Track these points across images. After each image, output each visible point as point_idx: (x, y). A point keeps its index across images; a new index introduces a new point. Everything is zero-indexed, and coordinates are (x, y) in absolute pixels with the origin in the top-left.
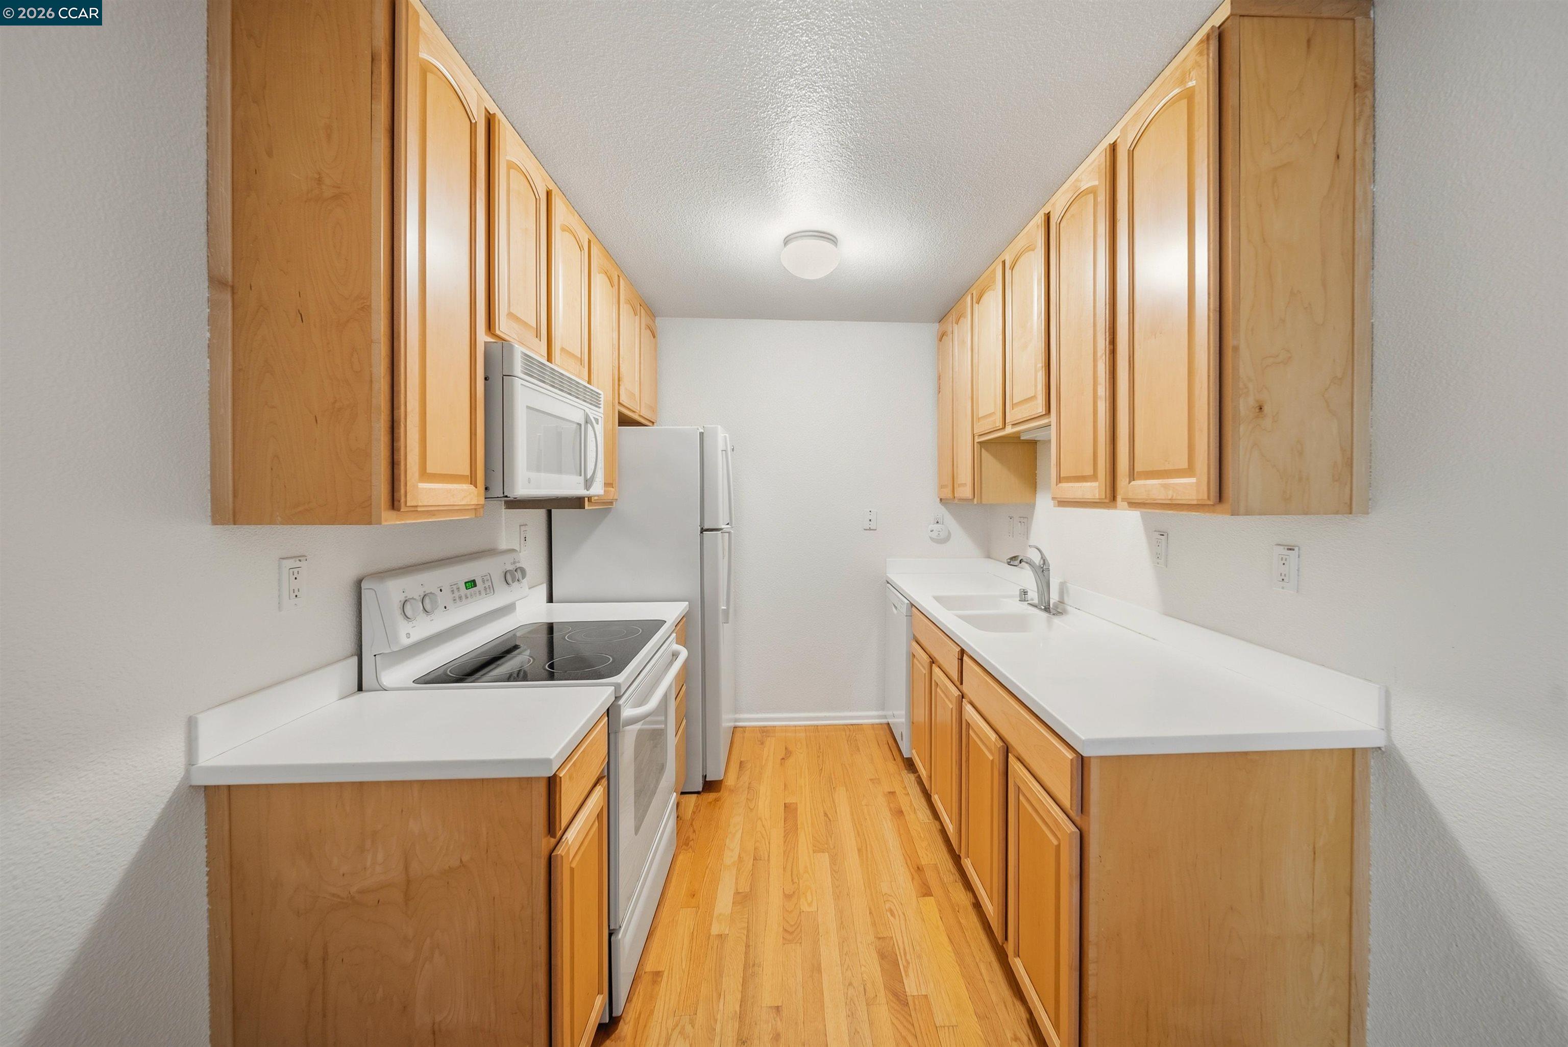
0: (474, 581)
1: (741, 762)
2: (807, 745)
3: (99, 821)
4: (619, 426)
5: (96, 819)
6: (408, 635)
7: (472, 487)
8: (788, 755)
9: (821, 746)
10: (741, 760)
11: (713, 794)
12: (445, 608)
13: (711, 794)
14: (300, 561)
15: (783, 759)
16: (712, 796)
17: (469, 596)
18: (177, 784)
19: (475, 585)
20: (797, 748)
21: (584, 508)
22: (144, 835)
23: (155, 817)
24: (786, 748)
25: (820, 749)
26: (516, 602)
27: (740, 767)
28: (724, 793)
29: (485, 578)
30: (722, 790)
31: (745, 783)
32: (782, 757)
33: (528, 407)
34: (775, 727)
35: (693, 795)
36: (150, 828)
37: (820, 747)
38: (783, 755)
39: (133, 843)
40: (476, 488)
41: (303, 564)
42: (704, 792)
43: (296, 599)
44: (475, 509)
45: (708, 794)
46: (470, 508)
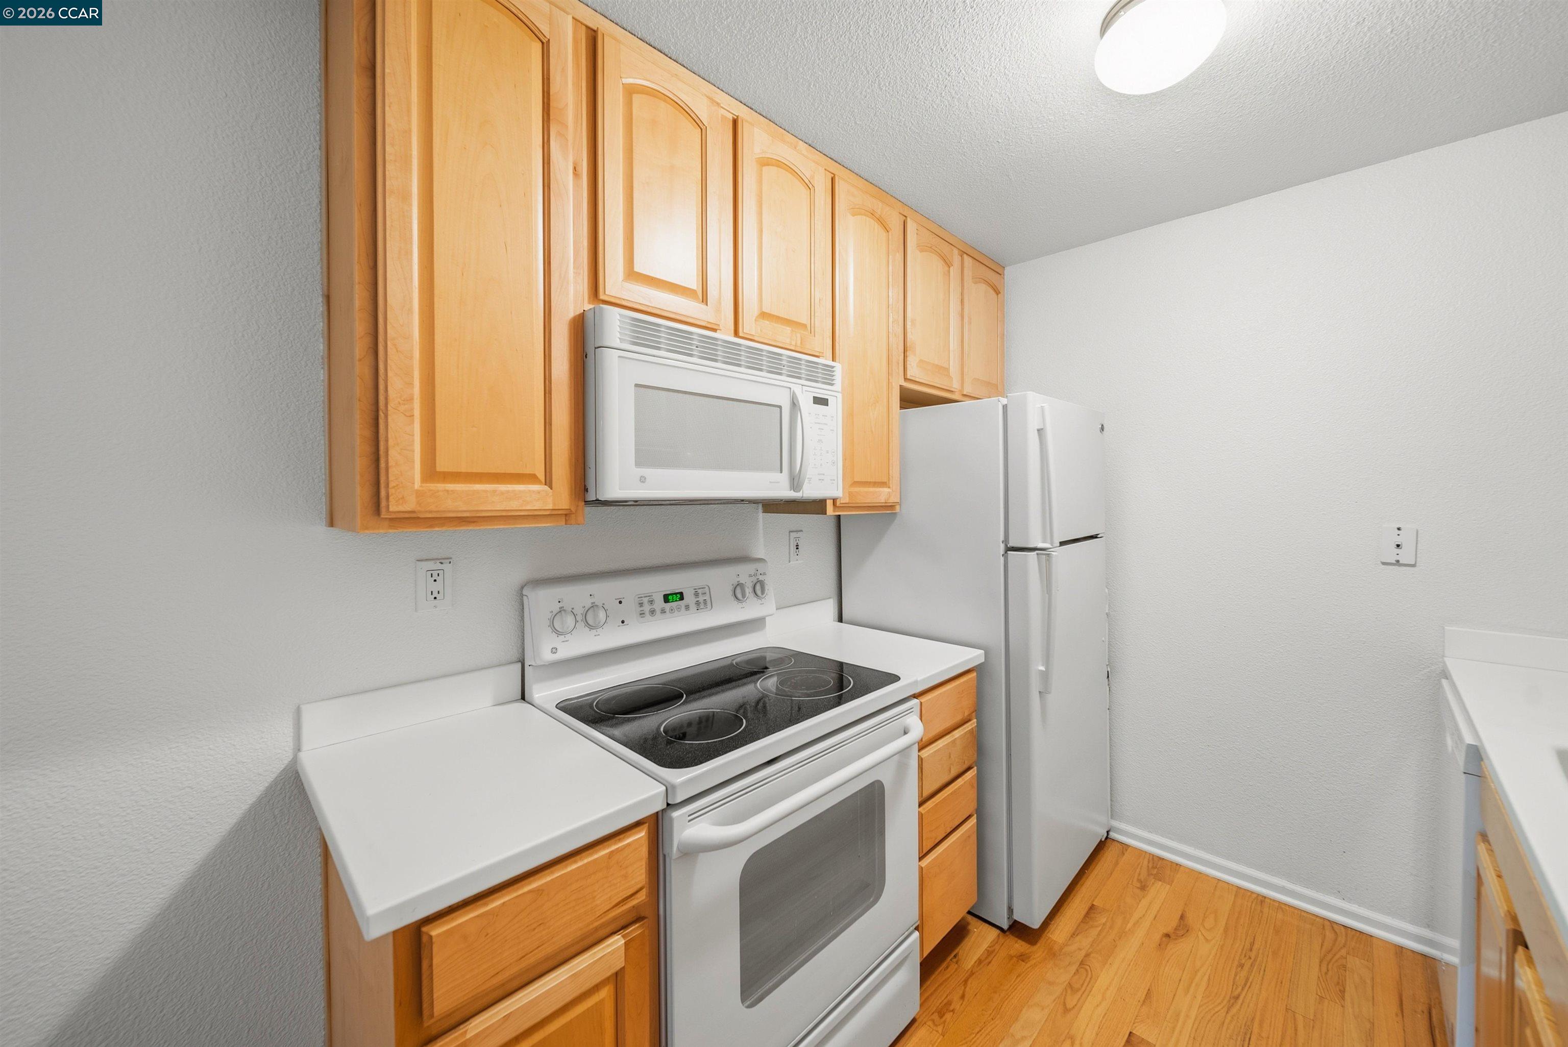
0: (681, 594)
1: (1092, 907)
2: (1226, 930)
3: (192, 789)
4: (902, 407)
5: (189, 787)
6: (554, 650)
7: (547, 488)
8: (1181, 933)
9: (1256, 946)
10: (1094, 903)
11: (1023, 943)
12: (623, 622)
13: (1019, 941)
14: (442, 563)
15: (1167, 935)
16: (1018, 946)
17: (667, 610)
18: (283, 766)
19: (682, 598)
20: (1204, 927)
21: (826, 514)
22: (243, 808)
23: (257, 794)
24: (1182, 917)
25: (1251, 950)
26: (767, 618)
27: (1087, 915)
28: (1038, 951)
29: (700, 591)
30: (1038, 945)
31: (1080, 949)
32: (1165, 932)
33: (637, 385)
34: (1178, 865)
35: (994, 929)
36: (250, 802)
37: (1252, 944)
38: (1169, 929)
39: (231, 814)
40: (551, 489)
41: (446, 567)
42: (1012, 934)
43: (436, 601)
44: (566, 515)
45: (1016, 939)
46: (560, 512)
